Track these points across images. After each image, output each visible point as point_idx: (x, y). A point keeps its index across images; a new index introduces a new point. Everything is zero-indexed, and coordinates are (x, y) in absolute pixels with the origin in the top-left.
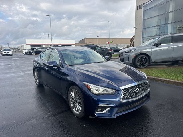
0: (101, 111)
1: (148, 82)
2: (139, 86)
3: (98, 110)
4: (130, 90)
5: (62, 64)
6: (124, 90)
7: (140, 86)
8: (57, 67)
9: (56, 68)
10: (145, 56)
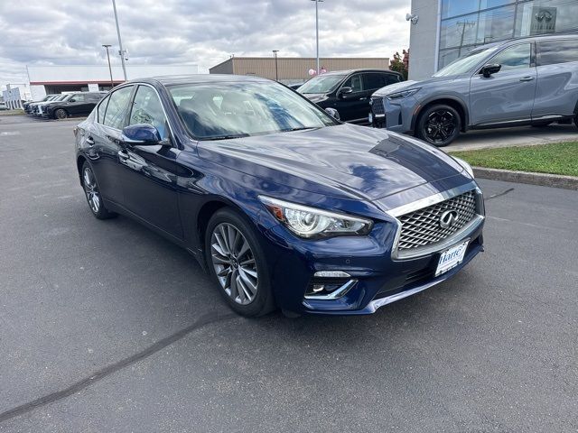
0: (324, 292)
1: (480, 192)
2: (451, 202)
3: (315, 290)
4: (422, 218)
5: (176, 138)
6: (403, 218)
7: (455, 203)
8: (158, 148)
9: (155, 149)
10: (449, 108)
